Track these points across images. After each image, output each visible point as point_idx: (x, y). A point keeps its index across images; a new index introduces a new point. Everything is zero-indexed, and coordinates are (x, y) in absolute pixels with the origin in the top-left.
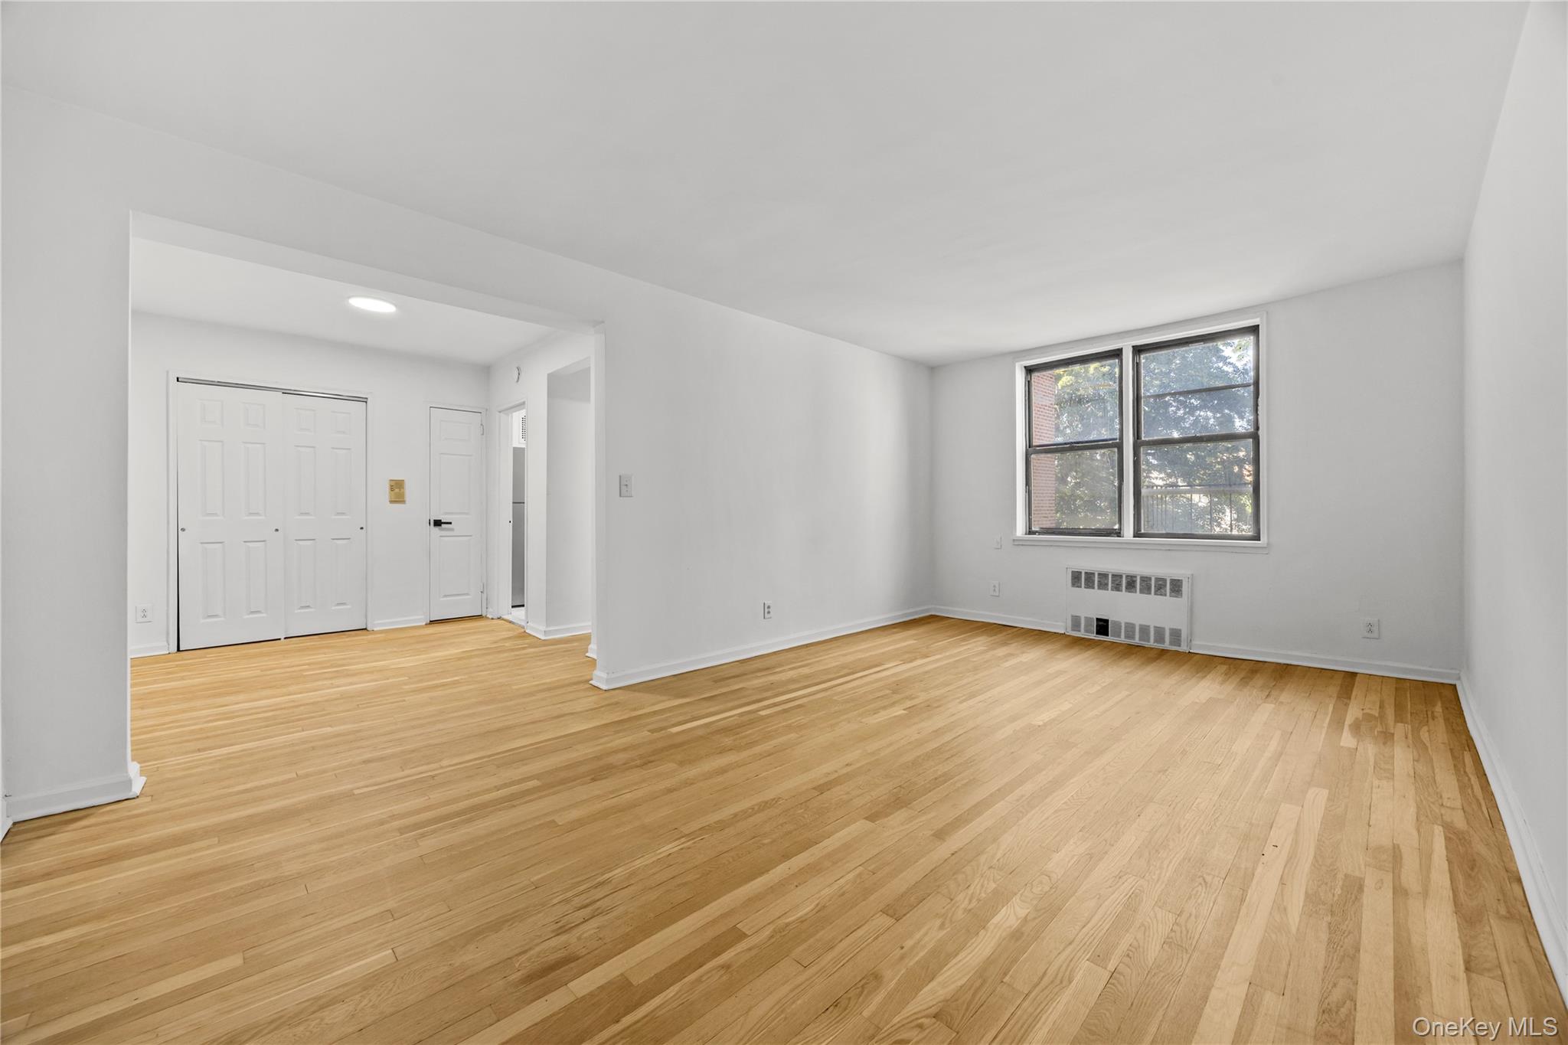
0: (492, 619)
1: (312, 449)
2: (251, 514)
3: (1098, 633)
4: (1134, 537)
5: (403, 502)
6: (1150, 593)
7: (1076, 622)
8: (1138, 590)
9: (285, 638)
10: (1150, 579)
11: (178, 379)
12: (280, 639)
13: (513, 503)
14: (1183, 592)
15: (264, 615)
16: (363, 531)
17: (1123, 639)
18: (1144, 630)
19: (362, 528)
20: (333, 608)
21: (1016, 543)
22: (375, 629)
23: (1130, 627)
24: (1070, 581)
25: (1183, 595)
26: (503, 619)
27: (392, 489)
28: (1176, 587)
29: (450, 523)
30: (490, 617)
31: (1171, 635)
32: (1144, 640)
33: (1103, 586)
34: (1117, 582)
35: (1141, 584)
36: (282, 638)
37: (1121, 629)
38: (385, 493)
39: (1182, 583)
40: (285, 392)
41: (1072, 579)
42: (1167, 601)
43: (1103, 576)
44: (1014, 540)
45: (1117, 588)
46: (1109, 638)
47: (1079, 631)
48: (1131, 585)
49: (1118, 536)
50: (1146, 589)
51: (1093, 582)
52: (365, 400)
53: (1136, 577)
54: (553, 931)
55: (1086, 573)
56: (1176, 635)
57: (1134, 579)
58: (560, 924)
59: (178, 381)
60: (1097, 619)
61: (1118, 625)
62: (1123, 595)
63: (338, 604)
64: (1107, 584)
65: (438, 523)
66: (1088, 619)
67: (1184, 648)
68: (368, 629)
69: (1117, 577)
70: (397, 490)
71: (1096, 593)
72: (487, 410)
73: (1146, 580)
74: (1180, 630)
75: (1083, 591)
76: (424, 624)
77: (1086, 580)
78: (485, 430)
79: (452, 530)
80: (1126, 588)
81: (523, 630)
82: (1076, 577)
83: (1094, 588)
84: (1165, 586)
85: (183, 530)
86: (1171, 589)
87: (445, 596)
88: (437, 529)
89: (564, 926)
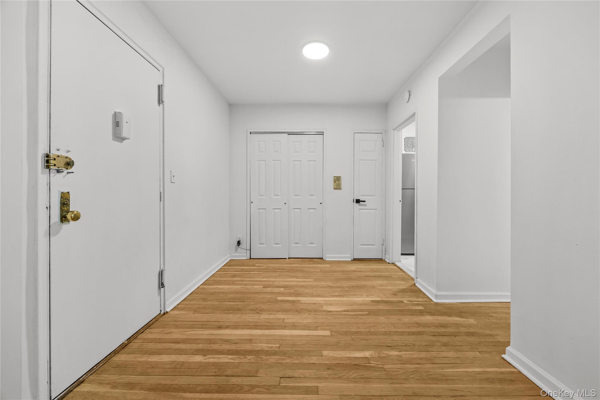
0: (389, 263)
1: (300, 162)
2: (276, 195)
5: (340, 189)
9: (289, 258)
11: (251, 133)
12: (286, 259)
13: (402, 189)
15: (280, 246)
16: (321, 205)
19: (321, 203)
20: (309, 245)
22: (326, 260)
26: (395, 265)
27: (335, 182)
29: (365, 201)
30: (388, 261)
36: (287, 258)
38: (330, 184)
40: (289, 134)
52: (322, 134)
59: (251, 134)
63: (310, 243)
65: (358, 201)
68: (324, 259)
70: (337, 182)
72: (385, 131)
76: (350, 260)
78: (385, 144)
79: (366, 205)
81: (413, 283)
85: (252, 202)
87: (362, 245)
88: (357, 205)
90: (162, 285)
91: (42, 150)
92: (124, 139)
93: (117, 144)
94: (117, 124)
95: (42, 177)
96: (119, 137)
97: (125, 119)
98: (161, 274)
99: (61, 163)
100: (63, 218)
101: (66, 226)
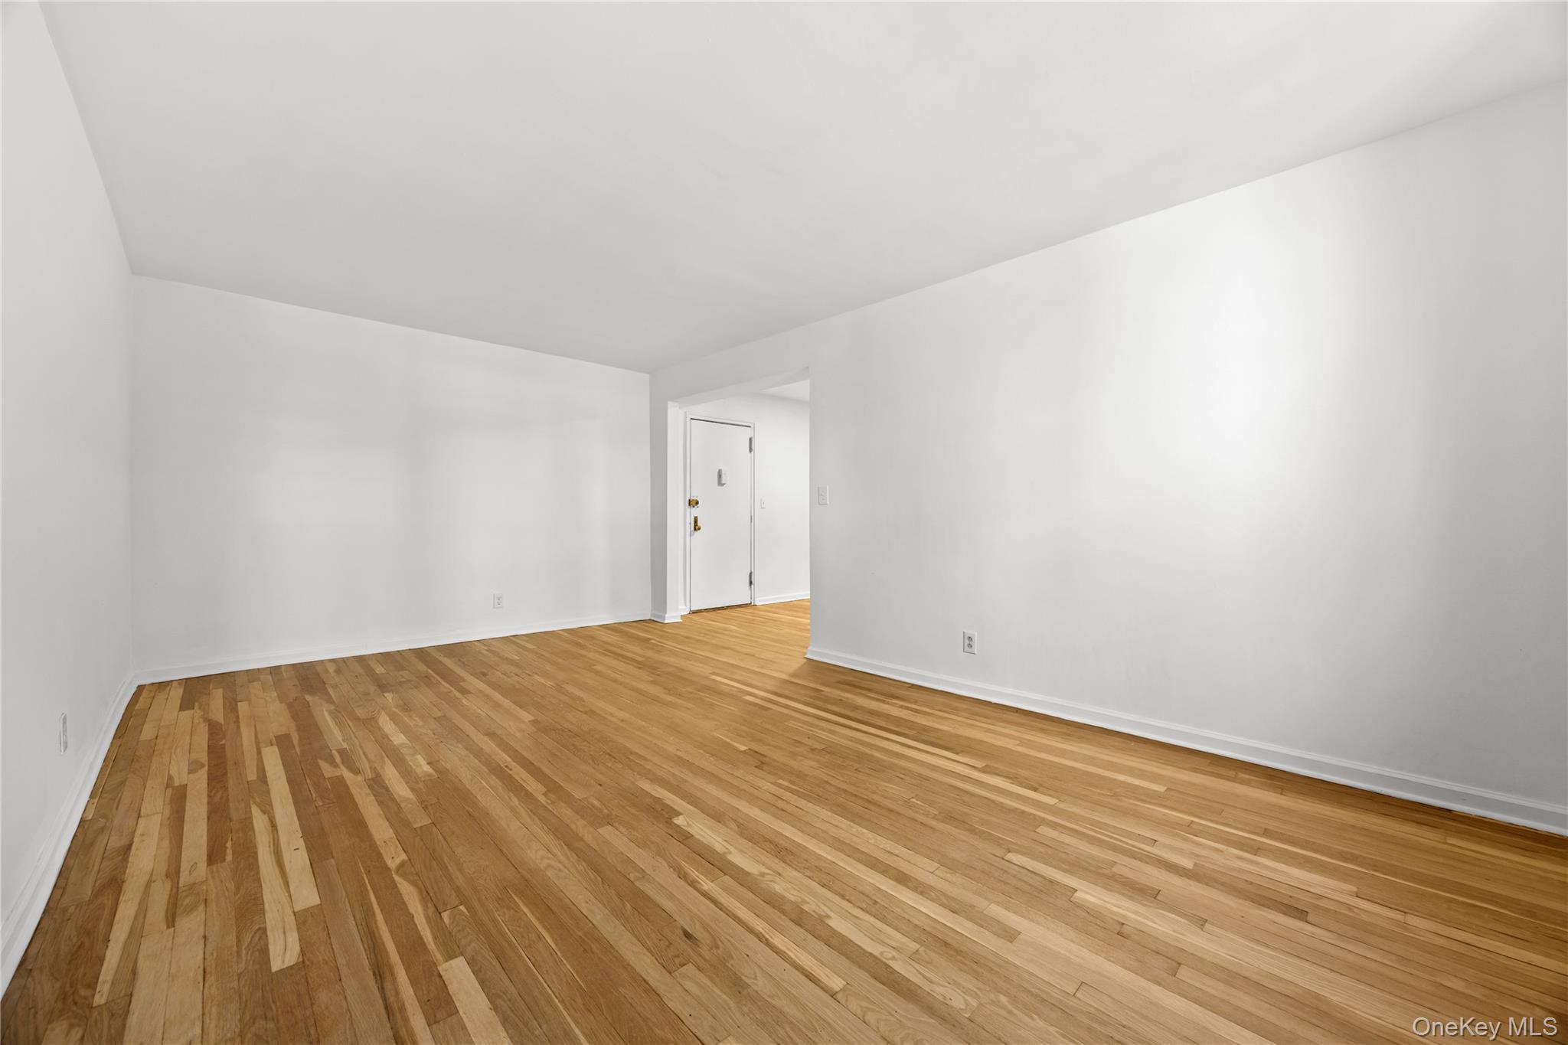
90: (751, 583)
91: (688, 499)
92: (724, 484)
93: (720, 487)
94: (720, 476)
95: (688, 510)
96: (720, 484)
97: (723, 472)
98: (751, 574)
99: (694, 503)
100: (695, 529)
101: (696, 532)
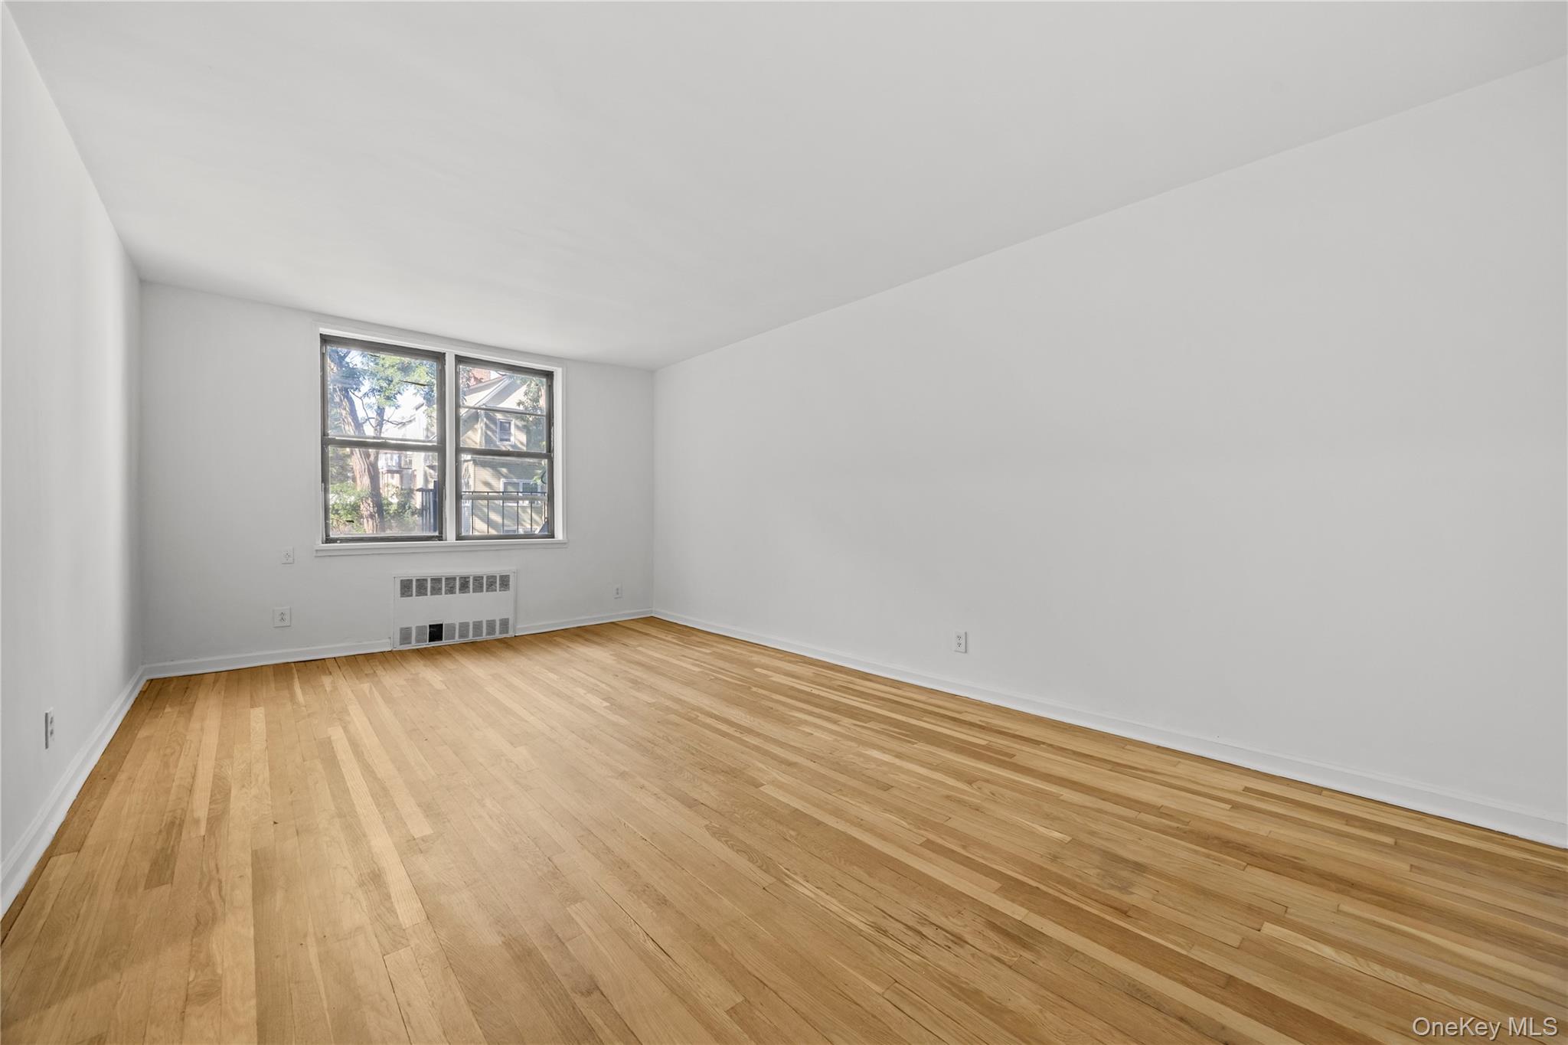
3: (431, 639)
4: (456, 540)
6: (482, 591)
7: (405, 634)
8: (471, 590)
10: (482, 577)
14: (511, 586)
17: (457, 640)
18: (478, 626)
21: (320, 554)
23: (464, 627)
24: (399, 589)
25: (511, 588)
28: (505, 582)
31: (501, 624)
32: (478, 636)
33: (436, 591)
34: (450, 586)
35: (474, 583)
37: (455, 630)
39: (509, 578)
41: (401, 589)
42: (498, 594)
43: (436, 581)
44: (317, 551)
45: (451, 590)
46: (444, 642)
47: (410, 643)
48: (464, 587)
49: (440, 540)
50: (478, 588)
51: (426, 589)
53: (469, 578)
54: (962, 947)
55: (418, 580)
56: (505, 623)
57: (468, 580)
58: (950, 944)
60: (430, 626)
61: (452, 627)
62: (458, 597)
64: (440, 589)
66: (420, 629)
67: (511, 634)
69: (450, 580)
71: (429, 599)
73: (478, 579)
74: (508, 619)
75: (415, 601)
77: (417, 587)
80: (460, 589)
82: (406, 587)
83: (426, 595)
84: (496, 582)
86: (500, 584)
89: (952, 941)
